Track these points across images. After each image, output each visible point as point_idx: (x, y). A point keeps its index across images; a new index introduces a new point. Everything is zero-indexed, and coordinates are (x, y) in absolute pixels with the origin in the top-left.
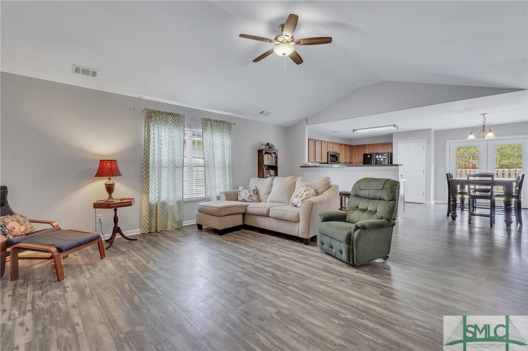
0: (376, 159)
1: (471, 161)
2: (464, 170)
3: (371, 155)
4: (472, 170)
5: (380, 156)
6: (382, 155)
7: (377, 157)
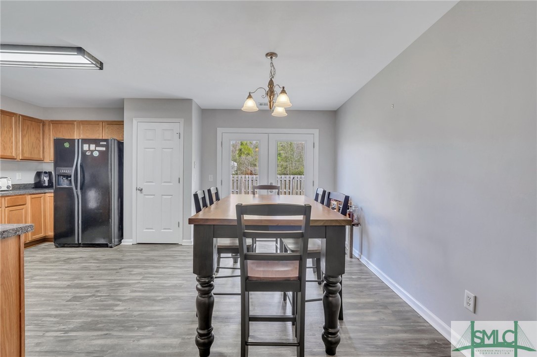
0: (84, 153)
1: (249, 168)
2: (243, 176)
3: (72, 142)
4: (250, 176)
5: (93, 147)
6: (98, 145)
7: (86, 147)
